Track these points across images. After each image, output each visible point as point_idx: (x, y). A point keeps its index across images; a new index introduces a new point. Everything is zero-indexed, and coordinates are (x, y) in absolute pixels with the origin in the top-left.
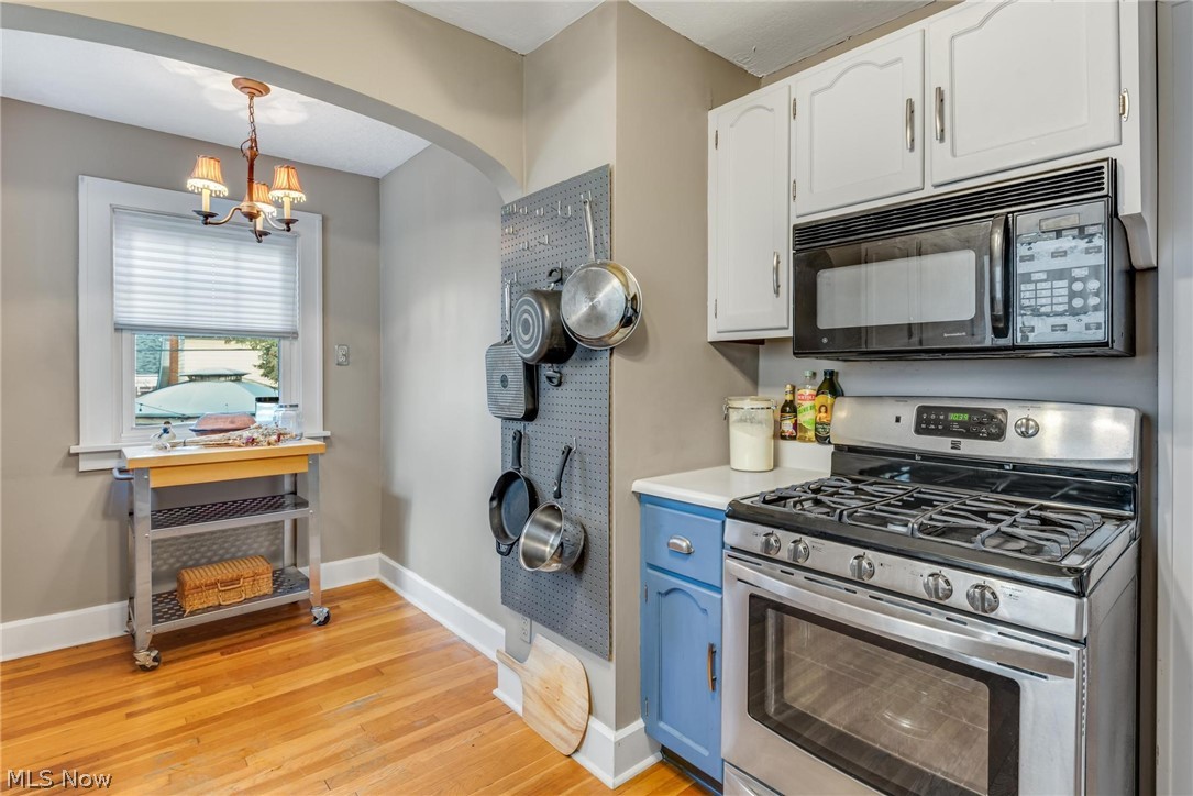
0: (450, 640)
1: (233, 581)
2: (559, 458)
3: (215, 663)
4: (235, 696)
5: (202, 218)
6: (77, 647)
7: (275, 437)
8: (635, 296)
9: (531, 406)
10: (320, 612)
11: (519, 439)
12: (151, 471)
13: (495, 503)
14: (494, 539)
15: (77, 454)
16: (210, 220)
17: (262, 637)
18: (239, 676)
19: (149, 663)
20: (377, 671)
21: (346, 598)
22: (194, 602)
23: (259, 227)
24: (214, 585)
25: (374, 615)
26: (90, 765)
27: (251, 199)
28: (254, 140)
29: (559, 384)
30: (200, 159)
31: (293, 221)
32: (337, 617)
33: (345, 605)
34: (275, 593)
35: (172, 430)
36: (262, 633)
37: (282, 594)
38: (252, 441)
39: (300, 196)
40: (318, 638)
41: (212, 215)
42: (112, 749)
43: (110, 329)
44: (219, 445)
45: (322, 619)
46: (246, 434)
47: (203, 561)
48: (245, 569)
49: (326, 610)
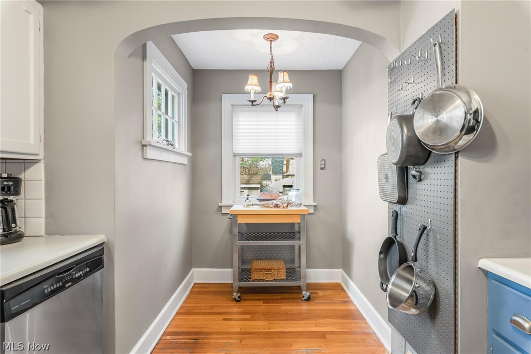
0: (368, 331)
1: (270, 270)
2: (417, 233)
3: (261, 306)
4: (260, 325)
5: (251, 103)
6: (221, 284)
7: (286, 204)
8: (477, 109)
9: (402, 195)
10: (306, 294)
11: (396, 216)
12: (238, 216)
13: (382, 256)
14: (380, 279)
15: (221, 206)
16: (254, 103)
17: (281, 299)
18: (267, 316)
19: (237, 299)
20: (323, 335)
21: (322, 290)
22: (255, 276)
23: (277, 104)
24: (262, 270)
25: (332, 303)
26: (205, 336)
27: (271, 91)
28: (272, 62)
29: (420, 180)
30: (250, 77)
31: (287, 98)
32: (314, 299)
33: (321, 293)
34: (286, 280)
35: (250, 199)
36: (281, 297)
37: (290, 281)
38: (277, 206)
39: (290, 85)
40: (305, 307)
41: (255, 101)
42: (214, 332)
43: (231, 156)
44: (265, 207)
45: (306, 297)
46: (275, 202)
47: (264, 258)
48: (274, 264)
49: (308, 294)
